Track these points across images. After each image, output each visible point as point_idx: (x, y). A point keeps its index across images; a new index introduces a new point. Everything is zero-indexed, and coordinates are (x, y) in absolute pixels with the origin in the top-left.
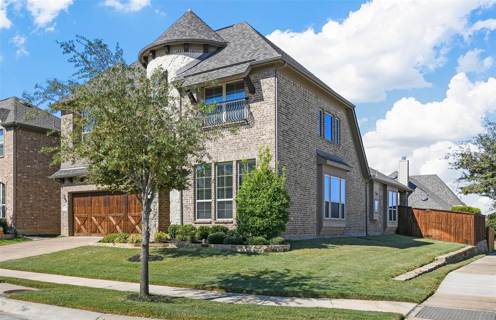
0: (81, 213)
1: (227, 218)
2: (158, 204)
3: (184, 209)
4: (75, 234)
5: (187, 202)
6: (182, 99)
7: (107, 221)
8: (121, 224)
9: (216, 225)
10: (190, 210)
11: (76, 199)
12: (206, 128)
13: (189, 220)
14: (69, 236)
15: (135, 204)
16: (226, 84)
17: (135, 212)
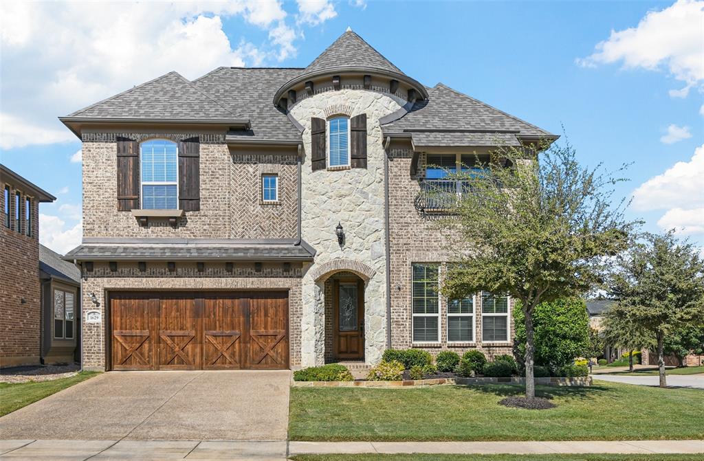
0: (131, 328)
1: (462, 340)
2: (324, 316)
3: (394, 326)
4: (116, 367)
5: (399, 315)
6: (390, 163)
7: (201, 343)
8: (234, 347)
9: (449, 350)
10: (404, 327)
11: (116, 302)
12: (434, 211)
13: (402, 342)
14: (106, 371)
15: (266, 315)
16: (462, 155)
17: (266, 328)
